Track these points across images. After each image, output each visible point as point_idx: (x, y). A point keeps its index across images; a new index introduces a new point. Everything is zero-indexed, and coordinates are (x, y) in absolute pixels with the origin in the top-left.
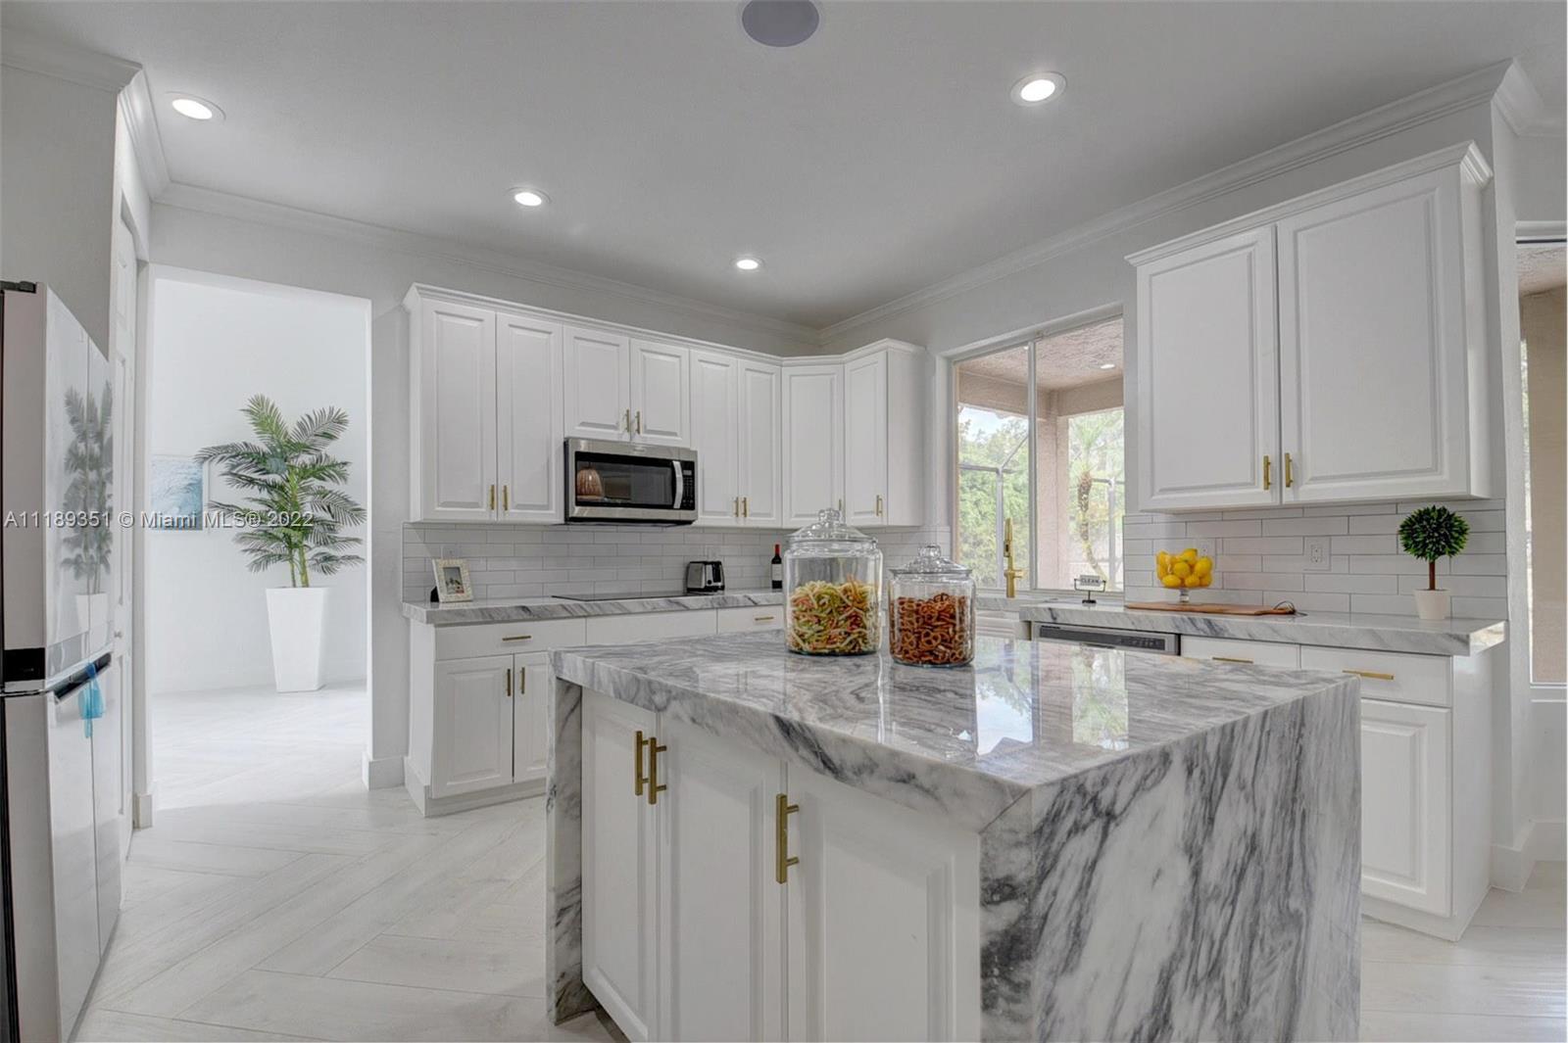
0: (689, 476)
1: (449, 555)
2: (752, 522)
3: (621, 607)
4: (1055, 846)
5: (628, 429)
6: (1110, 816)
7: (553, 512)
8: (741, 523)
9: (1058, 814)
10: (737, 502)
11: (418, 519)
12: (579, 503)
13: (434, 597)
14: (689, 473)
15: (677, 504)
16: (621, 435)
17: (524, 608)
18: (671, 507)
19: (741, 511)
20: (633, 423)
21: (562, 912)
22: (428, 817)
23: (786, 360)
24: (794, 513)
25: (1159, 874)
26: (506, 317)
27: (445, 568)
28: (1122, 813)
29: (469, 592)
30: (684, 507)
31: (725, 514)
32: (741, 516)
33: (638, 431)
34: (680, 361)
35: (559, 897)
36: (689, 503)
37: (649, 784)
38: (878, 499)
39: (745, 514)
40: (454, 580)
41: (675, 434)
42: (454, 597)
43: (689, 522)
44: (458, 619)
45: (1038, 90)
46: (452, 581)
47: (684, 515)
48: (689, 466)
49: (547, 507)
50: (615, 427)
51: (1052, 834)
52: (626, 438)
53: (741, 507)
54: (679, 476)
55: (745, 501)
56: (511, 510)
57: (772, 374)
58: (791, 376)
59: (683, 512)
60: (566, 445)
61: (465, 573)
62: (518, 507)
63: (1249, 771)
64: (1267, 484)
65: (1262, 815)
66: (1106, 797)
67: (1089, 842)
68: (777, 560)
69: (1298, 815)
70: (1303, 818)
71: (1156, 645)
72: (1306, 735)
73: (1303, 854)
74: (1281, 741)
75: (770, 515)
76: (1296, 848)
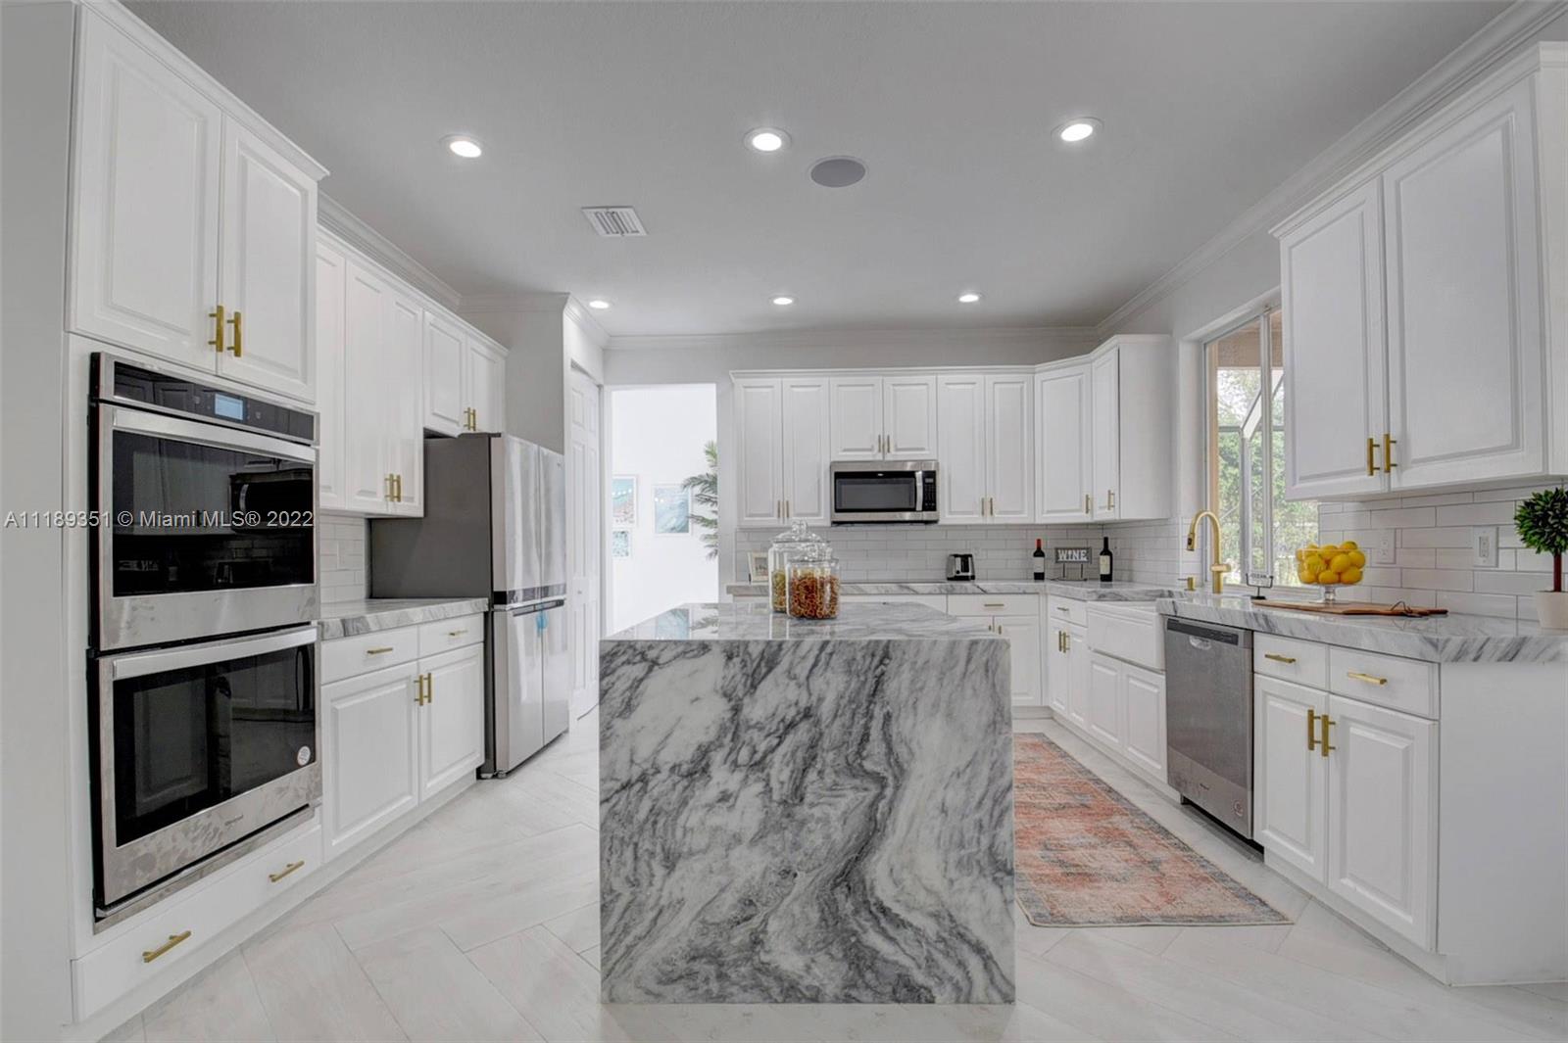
0: (931, 484)
2: (998, 519)
3: (859, 589)
4: (613, 666)
5: (880, 450)
6: (654, 663)
7: (822, 517)
8: (989, 520)
9: (616, 653)
10: (982, 502)
11: (737, 526)
12: (838, 511)
13: (750, 578)
14: (931, 480)
15: (919, 507)
16: (874, 456)
18: (914, 510)
19: (987, 510)
20: (884, 445)
23: (1039, 367)
24: (1046, 510)
25: (697, 699)
26: (789, 381)
27: (756, 559)
28: (664, 664)
30: (925, 509)
31: (972, 513)
32: (987, 515)
33: (889, 451)
34: (928, 388)
36: (930, 503)
38: (1110, 493)
39: (991, 512)
40: (763, 566)
41: (922, 449)
42: (760, 578)
45: (1077, 132)
46: (760, 568)
47: (926, 515)
48: (930, 475)
49: (818, 515)
50: (871, 450)
51: (611, 661)
52: (879, 457)
53: (987, 506)
54: (920, 484)
55: (991, 501)
56: (791, 518)
57: (1023, 382)
58: (1043, 381)
59: (924, 513)
60: (830, 467)
62: (798, 515)
63: (802, 671)
64: (1372, 469)
65: (820, 700)
66: (652, 654)
67: (638, 670)
68: (1039, 553)
69: (878, 713)
70: (888, 717)
71: (1233, 640)
72: (892, 665)
73: (887, 739)
74: (850, 662)
75: (1021, 512)
76: (875, 733)
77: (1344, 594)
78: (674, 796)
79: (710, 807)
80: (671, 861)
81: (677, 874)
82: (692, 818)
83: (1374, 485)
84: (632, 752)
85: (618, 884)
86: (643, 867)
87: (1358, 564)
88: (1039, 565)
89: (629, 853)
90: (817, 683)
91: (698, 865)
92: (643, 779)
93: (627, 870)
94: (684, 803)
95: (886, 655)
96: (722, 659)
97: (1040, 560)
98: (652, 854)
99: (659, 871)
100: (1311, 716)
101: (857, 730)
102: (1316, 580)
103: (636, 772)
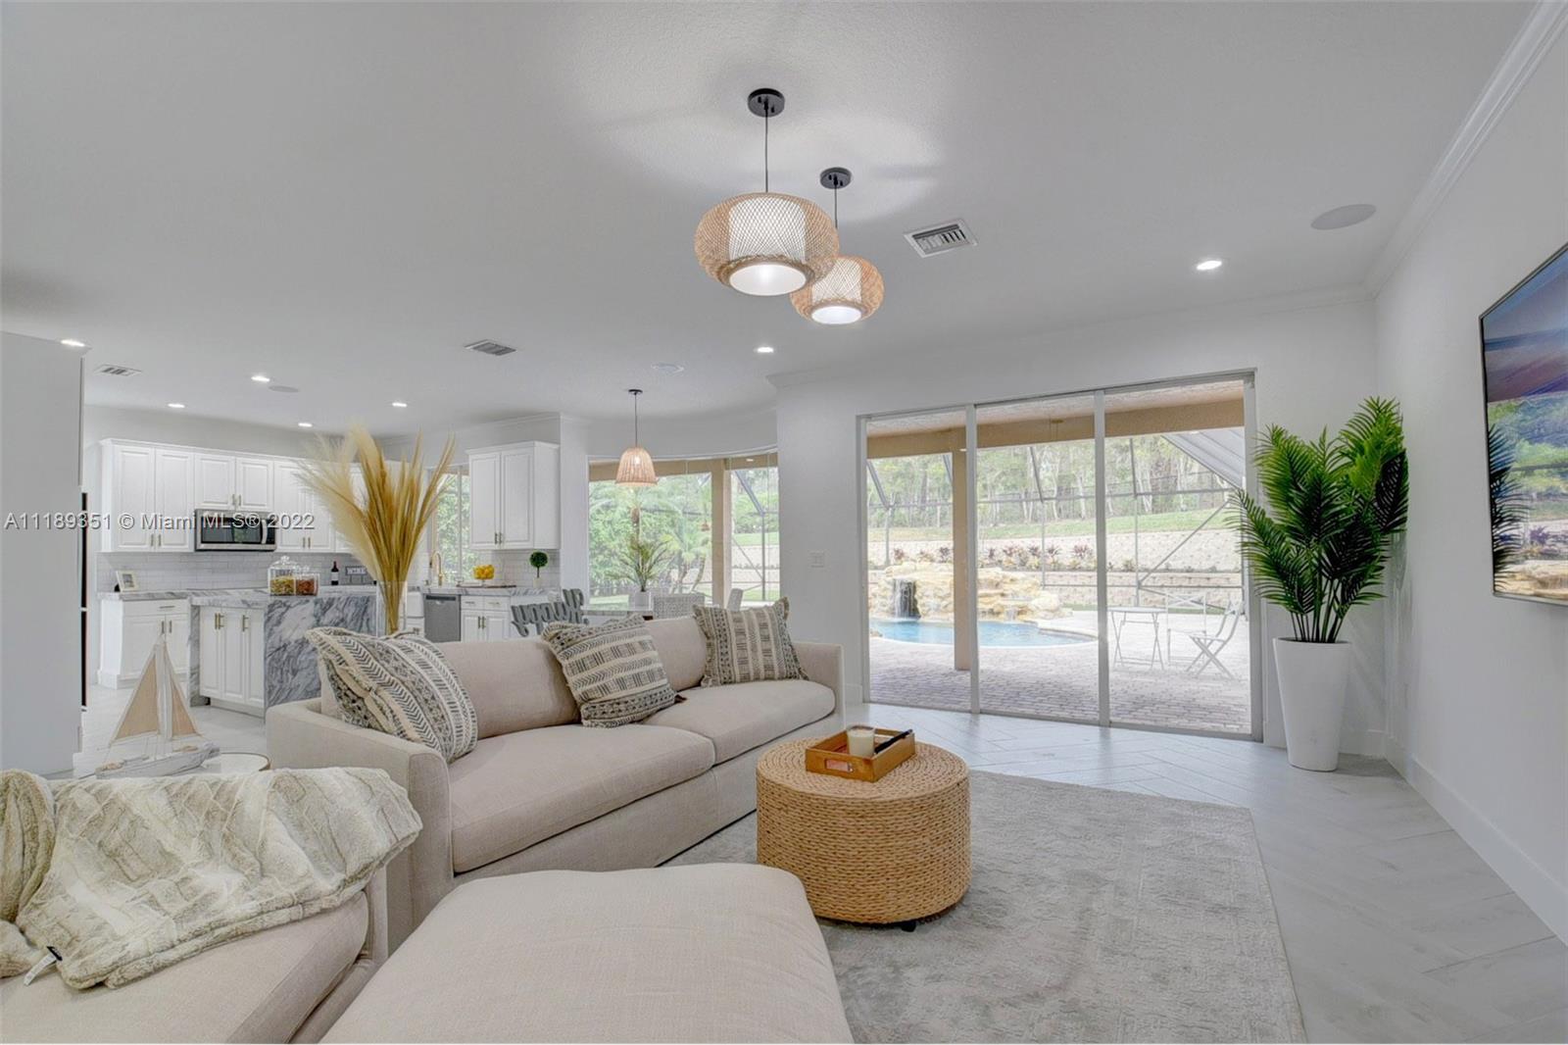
0: (272, 527)
1: (125, 568)
2: (313, 550)
5: (234, 504)
6: (289, 607)
7: (187, 546)
8: (307, 550)
10: (304, 539)
11: (110, 550)
12: (203, 542)
13: (117, 589)
15: (264, 540)
16: (229, 507)
17: (172, 594)
18: (260, 543)
19: (307, 544)
20: (236, 500)
21: (192, 674)
22: (119, 688)
24: (343, 545)
26: (161, 451)
27: (122, 575)
28: (293, 607)
29: (136, 587)
30: (267, 543)
31: (296, 545)
32: (307, 548)
33: (240, 504)
35: (191, 670)
36: (271, 540)
37: (218, 626)
39: (309, 546)
40: (128, 579)
41: (265, 505)
42: (129, 588)
43: (272, 551)
44: (136, 598)
46: (126, 581)
47: (269, 547)
49: (184, 544)
50: (226, 503)
52: (233, 508)
53: (307, 542)
55: (309, 539)
56: (163, 546)
59: (267, 545)
60: (196, 512)
61: (134, 579)
62: (166, 544)
63: (341, 607)
64: (496, 542)
65: (347, 615)
66: (288, 604)
67: (283, 609)
68: (335, 570)
69: (365, 618)
70: (368, 620)
71: (454, 599)
72: (369, 603)
73: (368, 626)
74: (356, 604)
75: (327, 546)
76: (364, 624)
77: (488, 582)
78: (296, 651)
79: (309, 653)
80: (295, 673)
81: (296, 677)
82: (302, 658)
83: (496, 547)
84: (281, 637)
85: (275, 683)
86: (284, 676)
87: (492, 572)
88: (335, 576)
89: (279, 673)
90: (346, 611)
91: (305, 673)
92: (285, 646)
93: (279, 678)
94: (299, 653)
95: (368, 600)
96: (313, 605)
97: (335, 574)
98: (288, 671)
99: (290, 676)
100: (479, 618)
101: (359, 624)
102: (479, 578)
103: (282, 644)
